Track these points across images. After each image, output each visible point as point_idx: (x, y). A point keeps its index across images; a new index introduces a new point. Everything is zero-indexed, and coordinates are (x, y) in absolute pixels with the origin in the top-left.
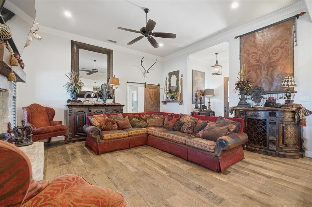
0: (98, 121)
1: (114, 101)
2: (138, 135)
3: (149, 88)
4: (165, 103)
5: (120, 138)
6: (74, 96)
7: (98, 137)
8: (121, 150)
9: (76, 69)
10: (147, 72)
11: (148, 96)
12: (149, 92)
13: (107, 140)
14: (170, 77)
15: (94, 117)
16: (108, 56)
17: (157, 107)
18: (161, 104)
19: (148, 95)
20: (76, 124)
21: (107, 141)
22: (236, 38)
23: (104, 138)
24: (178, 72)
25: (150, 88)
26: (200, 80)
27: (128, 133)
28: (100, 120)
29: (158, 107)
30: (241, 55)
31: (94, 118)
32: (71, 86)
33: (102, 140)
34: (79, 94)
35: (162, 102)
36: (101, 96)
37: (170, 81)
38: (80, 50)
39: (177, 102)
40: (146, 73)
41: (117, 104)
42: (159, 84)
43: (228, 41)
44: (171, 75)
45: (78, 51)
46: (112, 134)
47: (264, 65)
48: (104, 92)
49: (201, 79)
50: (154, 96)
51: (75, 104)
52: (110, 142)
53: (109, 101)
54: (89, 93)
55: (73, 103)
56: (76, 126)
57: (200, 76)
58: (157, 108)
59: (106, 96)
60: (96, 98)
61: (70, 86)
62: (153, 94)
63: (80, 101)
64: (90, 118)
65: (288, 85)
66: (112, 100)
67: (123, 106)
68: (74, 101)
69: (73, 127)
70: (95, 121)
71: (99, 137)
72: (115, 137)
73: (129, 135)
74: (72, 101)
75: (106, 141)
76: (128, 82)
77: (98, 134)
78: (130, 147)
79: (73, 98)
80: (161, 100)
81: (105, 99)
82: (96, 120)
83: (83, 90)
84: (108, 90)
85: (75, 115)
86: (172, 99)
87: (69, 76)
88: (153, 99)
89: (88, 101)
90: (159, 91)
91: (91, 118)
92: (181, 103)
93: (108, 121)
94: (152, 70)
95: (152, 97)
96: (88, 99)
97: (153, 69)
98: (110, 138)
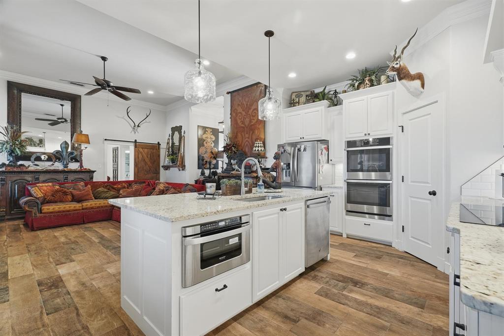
0: (42, 191)
1: (81, 166)
2: (98, 207)
3: (142, 148)
4: (167, 168)
5: (69, 211)
6: (11, 159)
7: (35, 210)
8: (70, 225)
9: (16, 120)
10: (138, 126)
11: (140, 158)
12: (141, 153)
13: (48, 213)
14: (173, 134)
15: (37, 186)
16: (71, 103)
17: (155, 173)
18: (162, 169)
19: (140, 156)
20: (13, 197)
21: (47, 215)
22: (228, 93)
23: (43, 212)
24: (181, 127)
25: (144, 147)
26: (211, 138)
27: (82, 206)
28: (46, 190)
29: (158, 173)
30: (231, 114)
31: (36, 188)
32: (5, 146)
33: (41, 213)
34: (21, 155)
35: (162, 166)
36: (59, 159)
37: (172, 139)
38: (23, 94)
39: (176, 167)
40: (136, 127)
41: (86, 169)
42: (159, 143)
43: (223, 95)
44: (174, 130)
45: (21, 96)
46: (55, 207)
47: (247, 128)
48: (65, 153)
49: (213, 137)
50: (151, 159)
51: (11, 170)
52: (52, 216)
53: (74, 166)
54: (38, 154)
55: (9, 168)
56: (12, 200)
57: (211, 133)
58: (156, 175)
59: (67, 159)
60: (51, 160)
61: (4, 144)
62: (149, 156)
63: (22, 165)
64: (29, 188)
65: (258, 150)
66: (78, 164)
67: (94, 172)
68: (11, 166)
69: (8, 200)
70: (37, 192)
71: (37, 210)
72: (60, 210)
73: (83, 207)
74: (8, 165)
75: (45, 215)
76: (105, 140)
77: (36, 206)
78: (84, 221)
79: (11, 162)
80: (162, 164)
81: (65, 163)
82: (38, 190)
83: (27, 150)
84: (72, 151)
85: (11, 185)
86: (173, 163)
87: (3, 132)
88: (149, 163)
89: (38, 165)
90: (159, 152)
91: (32, 188)
92: (183, 167)
93: (57, 191)
94: (146, 123)
95: (147, 160)
96: (36, 163)
97: (150, 122)
98: (52, 210)
